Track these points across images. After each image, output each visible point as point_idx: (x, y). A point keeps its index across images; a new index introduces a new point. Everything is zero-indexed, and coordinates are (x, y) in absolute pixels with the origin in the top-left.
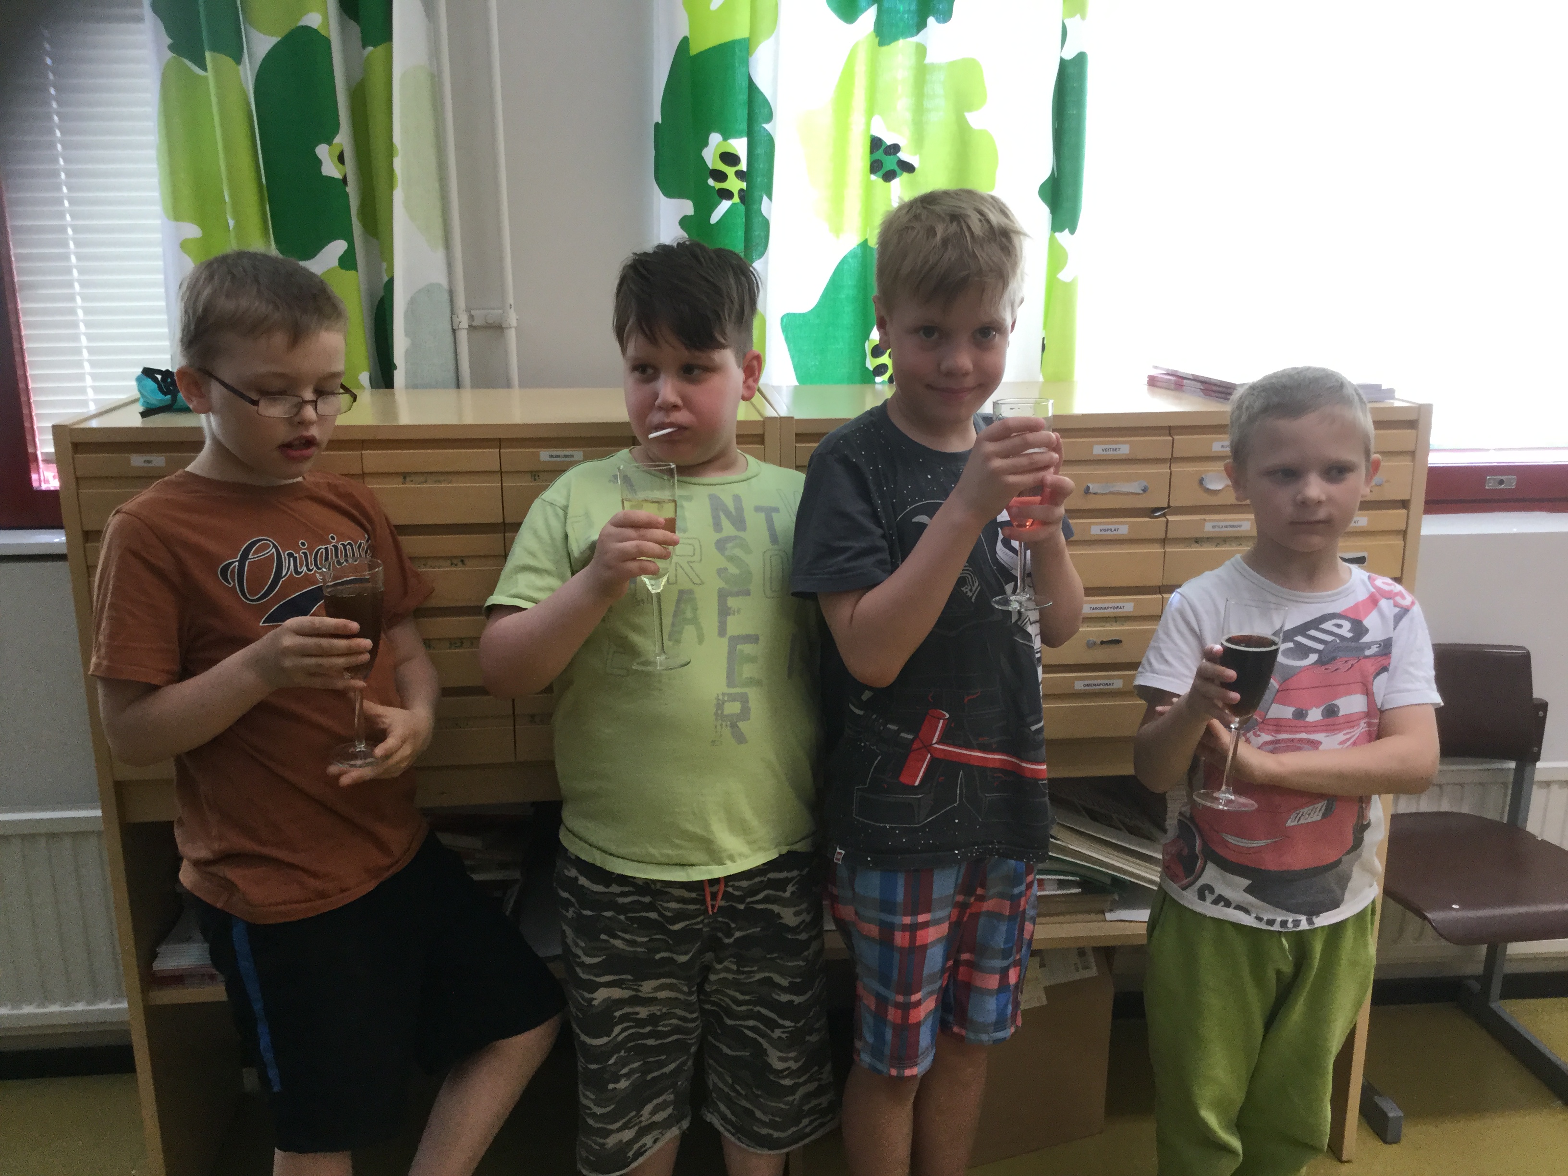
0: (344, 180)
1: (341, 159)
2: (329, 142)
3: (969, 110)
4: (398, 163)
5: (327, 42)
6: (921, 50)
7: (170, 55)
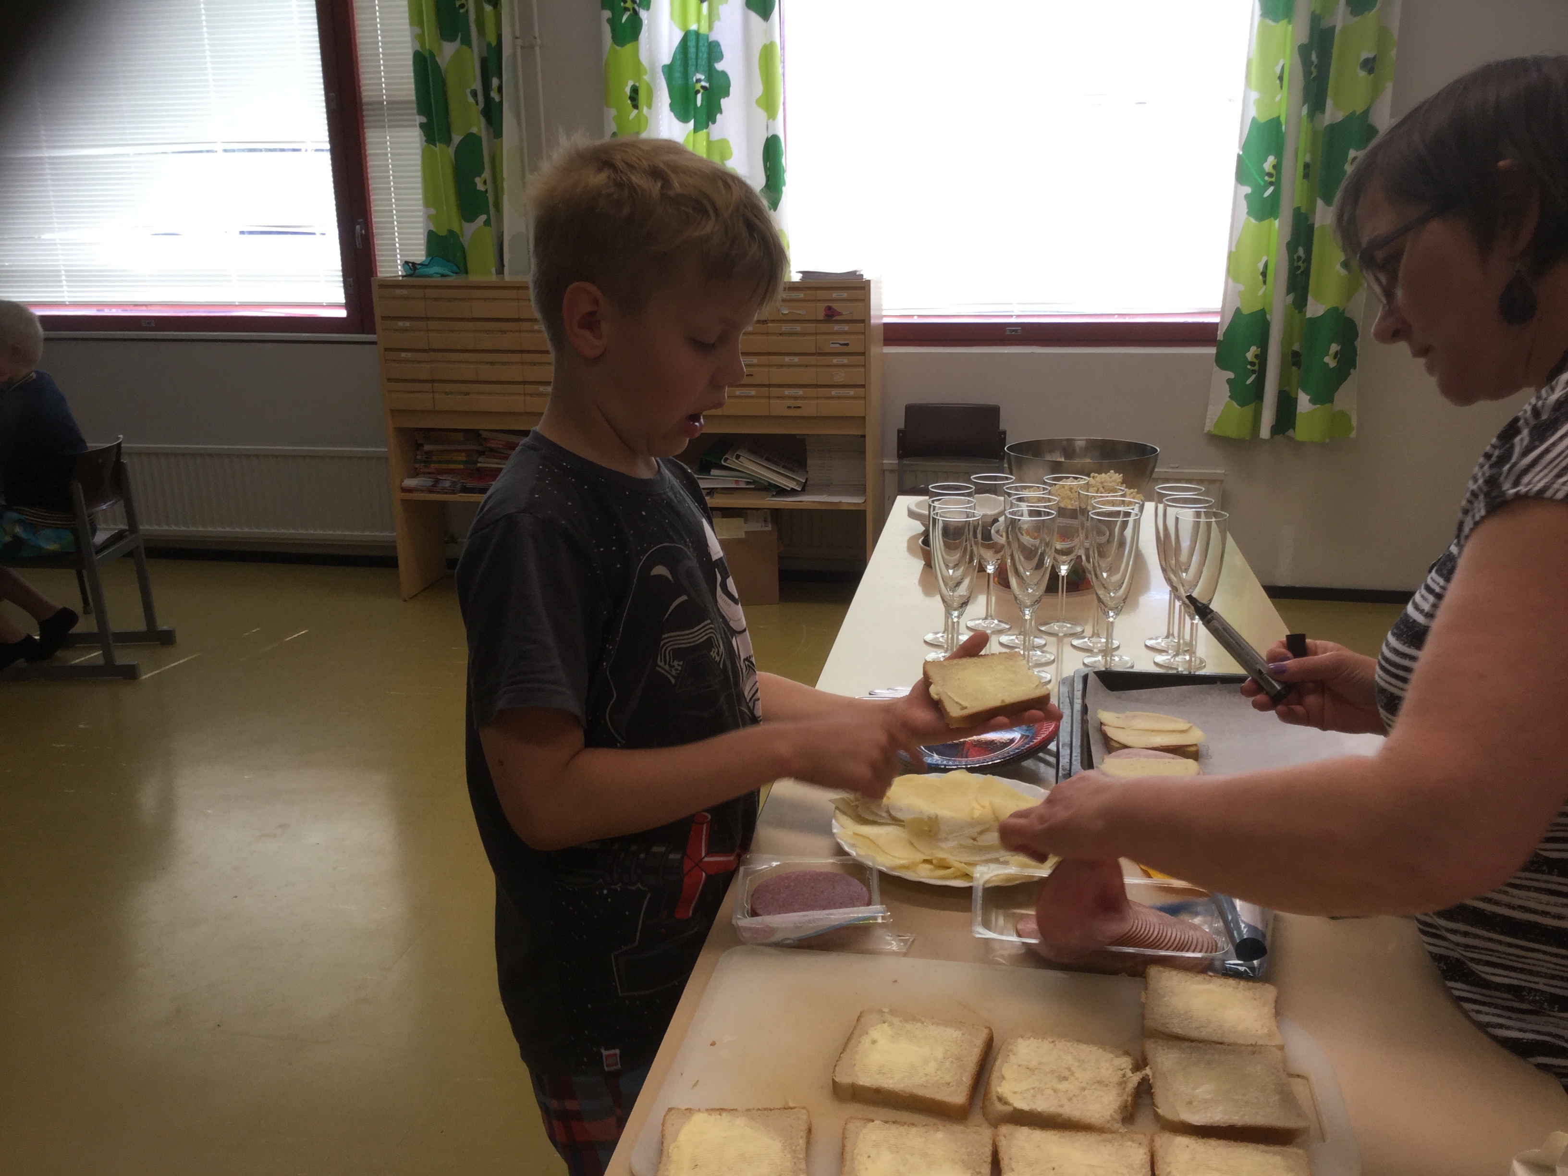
0: (486, 191)
1: (485, 183)
2: (480, 176)
3: (726, 160)
4: (505, 185)
5: (480, 138)
6: (708, 135)
7: (425, 144)
